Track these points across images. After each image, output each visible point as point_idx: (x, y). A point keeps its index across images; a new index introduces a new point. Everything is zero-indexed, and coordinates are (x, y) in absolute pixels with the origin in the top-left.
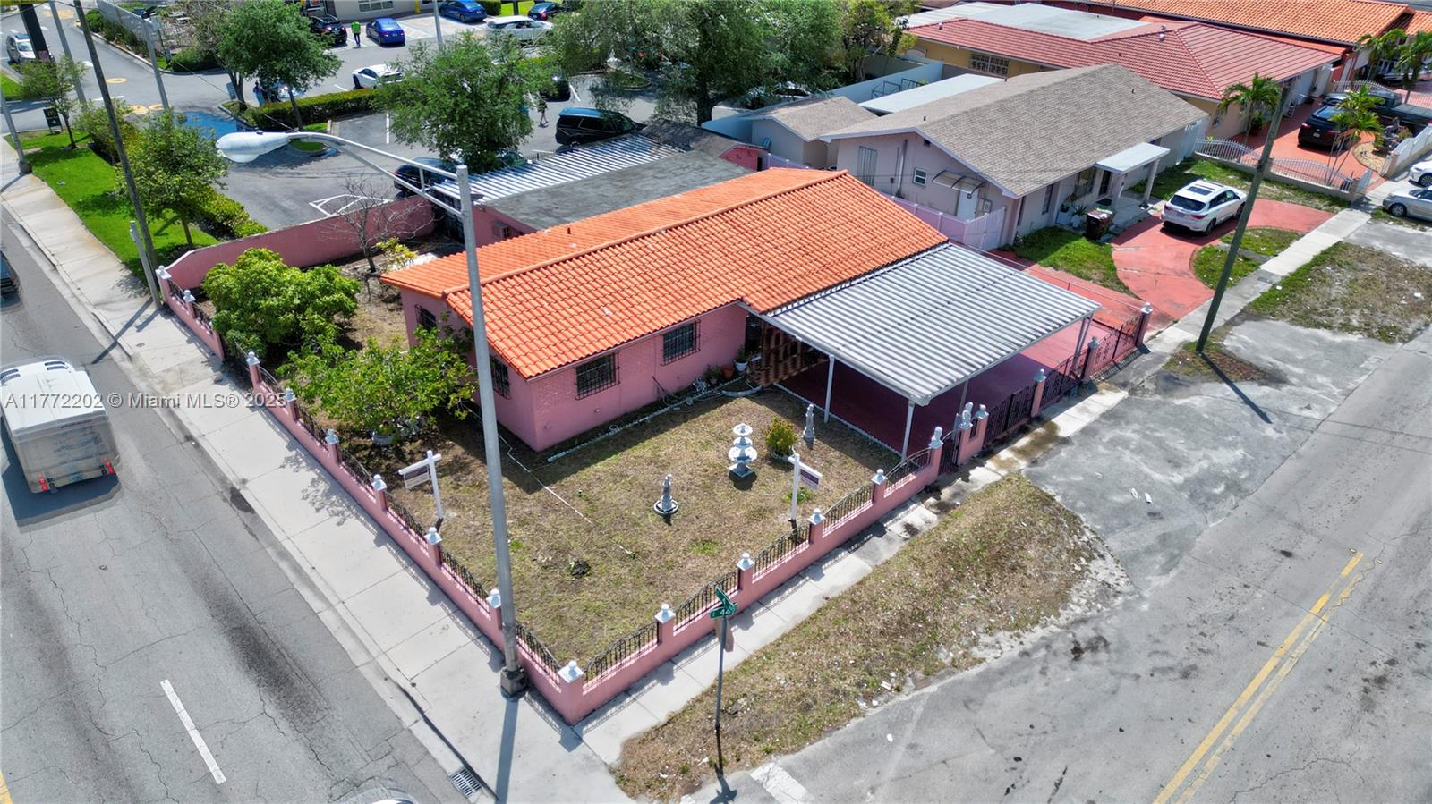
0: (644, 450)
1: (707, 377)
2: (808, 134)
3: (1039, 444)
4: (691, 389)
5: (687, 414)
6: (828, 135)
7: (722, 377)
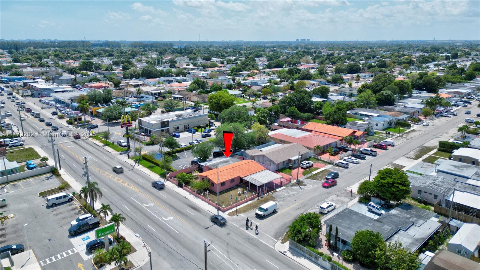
0: (229, 193)
1: (236, 185)
2: (250, 154)
3: (274, 192)
4: (234, 187)
5: (233, 189)
6: (253, 155)
7: (238, 186)
